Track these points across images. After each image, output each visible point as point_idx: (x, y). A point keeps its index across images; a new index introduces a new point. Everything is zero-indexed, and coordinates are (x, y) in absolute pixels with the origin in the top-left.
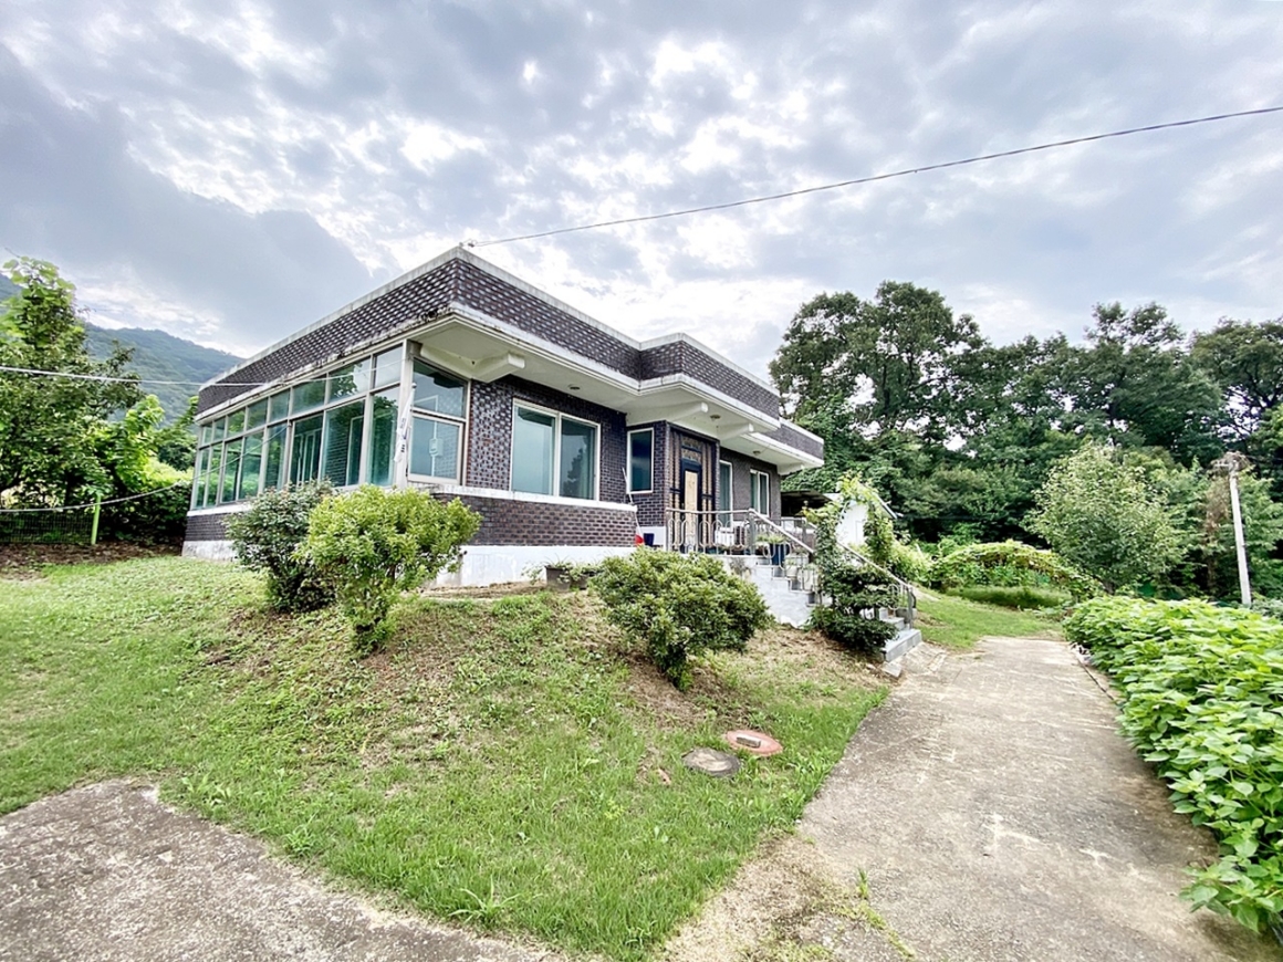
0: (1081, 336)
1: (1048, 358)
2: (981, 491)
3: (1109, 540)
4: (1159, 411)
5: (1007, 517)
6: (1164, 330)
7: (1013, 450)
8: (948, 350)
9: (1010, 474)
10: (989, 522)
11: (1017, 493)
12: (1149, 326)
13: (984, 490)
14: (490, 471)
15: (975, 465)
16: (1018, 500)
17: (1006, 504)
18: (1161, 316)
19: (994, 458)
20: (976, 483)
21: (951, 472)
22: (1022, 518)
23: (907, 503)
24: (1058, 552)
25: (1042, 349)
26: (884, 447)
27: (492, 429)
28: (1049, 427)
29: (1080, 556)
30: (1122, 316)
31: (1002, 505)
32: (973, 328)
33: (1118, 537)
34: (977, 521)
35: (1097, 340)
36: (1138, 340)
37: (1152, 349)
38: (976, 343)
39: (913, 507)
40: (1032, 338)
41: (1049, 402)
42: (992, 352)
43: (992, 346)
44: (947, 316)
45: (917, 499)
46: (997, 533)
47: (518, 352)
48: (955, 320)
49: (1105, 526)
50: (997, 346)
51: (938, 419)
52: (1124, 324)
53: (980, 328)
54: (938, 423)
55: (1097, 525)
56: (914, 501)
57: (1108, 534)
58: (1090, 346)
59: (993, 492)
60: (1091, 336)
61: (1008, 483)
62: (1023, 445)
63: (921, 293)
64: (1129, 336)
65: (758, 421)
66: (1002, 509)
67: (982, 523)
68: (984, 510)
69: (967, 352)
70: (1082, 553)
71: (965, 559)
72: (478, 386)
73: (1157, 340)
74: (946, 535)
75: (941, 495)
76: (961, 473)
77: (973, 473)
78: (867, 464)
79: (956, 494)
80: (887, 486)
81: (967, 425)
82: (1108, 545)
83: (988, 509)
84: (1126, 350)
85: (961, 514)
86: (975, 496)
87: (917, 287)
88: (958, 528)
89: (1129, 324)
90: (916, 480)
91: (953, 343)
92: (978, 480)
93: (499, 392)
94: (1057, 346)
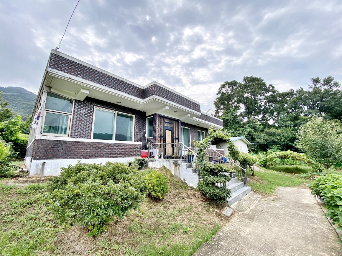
0: (307, 87)
1: (298, 95)
2: (280, 135)
3: (324, 150)
4: (335, 109)
5: (289, 143)
6: (334, 84)
7: (289, 123)
8: (266, 95)
9: (288, 129)
10: (283, 145)
11: (291, 136)
12: (329, 83)
13: (281, 135)
14: (82, 131)
15: (277, 128)
16: (292, 138)
17: (288, 139)
18: (332, 80)
19: (283, 125)
20: (278, 133)
21: (269, 130)
22: (294, 143)
23: (256, 140)
24: (306, 154)
25: (296, 93)
26: (248, 123)
27: (83, 117)
28: (300, 115)
29: (314, 155)
30: (320, 80)
31: (287, 139)
32: (273, 88)
33: (328, 148)
34: (279, 144)
35: (313, 88)
36: (326, 87)
37: (331, 89)
38: (274, 92)
39: (258, 141)
40: (292, 89)
41: (299, 108)
42: (279, 94)
43: (279, 92)
44: (264, 85)
45: (259, 139)
46: (286, 148)
47: (86, 88)
48: (267, 86)
49: (322, 145)
50: (281, 92)
51: (265, 115)
52: (321, 82)
53: (275, 88)
54: (265, 116)
55: (320, 144)
56: (258, 139)
57: (324, 147)
58: (311, 90)
59: (283, 135)
60: (311, 87)
61: (288, 133)
62: (292, 121)
63: (256, 78)
64: (323, 86)
65: (192, 113)
66: (287, 141)
67: (281, 145)
68: (281, 141)
69: (272, 95)
70: (315, 154)
71: (273, 157)
72: (78, 102)
73: (332, 87)
74: (269, 149)
75: (267, 137)
76: (272, 130)
77: (276, 130)
78: (243, 129)
79: (272, 137)
80: (249, 135)
81: (274, 116)
82: (324, 151)
83: (282, 141)
84: (323, 90)
85: (274, 143)
86: (278, 137)
87: (254, 77)
88: (273, 147)
89: (323, 83)
90: (259, 133)
91: (268, 93)
92: (278, 132)
93: (87, 104)
94: (300, 91)
